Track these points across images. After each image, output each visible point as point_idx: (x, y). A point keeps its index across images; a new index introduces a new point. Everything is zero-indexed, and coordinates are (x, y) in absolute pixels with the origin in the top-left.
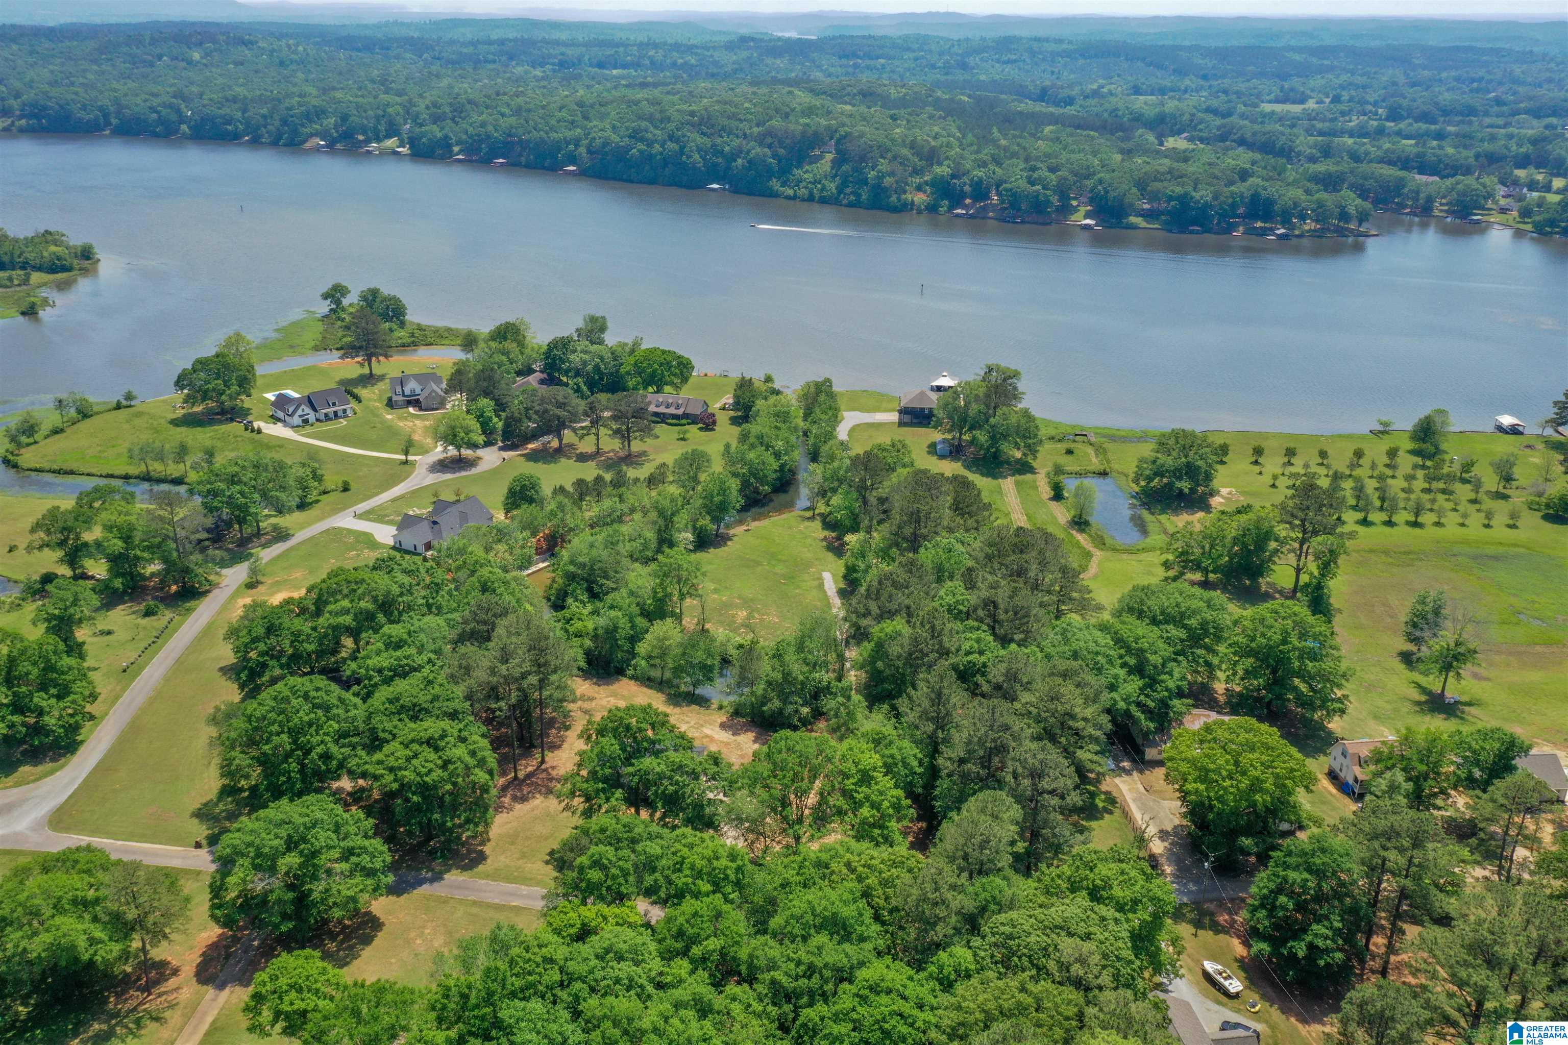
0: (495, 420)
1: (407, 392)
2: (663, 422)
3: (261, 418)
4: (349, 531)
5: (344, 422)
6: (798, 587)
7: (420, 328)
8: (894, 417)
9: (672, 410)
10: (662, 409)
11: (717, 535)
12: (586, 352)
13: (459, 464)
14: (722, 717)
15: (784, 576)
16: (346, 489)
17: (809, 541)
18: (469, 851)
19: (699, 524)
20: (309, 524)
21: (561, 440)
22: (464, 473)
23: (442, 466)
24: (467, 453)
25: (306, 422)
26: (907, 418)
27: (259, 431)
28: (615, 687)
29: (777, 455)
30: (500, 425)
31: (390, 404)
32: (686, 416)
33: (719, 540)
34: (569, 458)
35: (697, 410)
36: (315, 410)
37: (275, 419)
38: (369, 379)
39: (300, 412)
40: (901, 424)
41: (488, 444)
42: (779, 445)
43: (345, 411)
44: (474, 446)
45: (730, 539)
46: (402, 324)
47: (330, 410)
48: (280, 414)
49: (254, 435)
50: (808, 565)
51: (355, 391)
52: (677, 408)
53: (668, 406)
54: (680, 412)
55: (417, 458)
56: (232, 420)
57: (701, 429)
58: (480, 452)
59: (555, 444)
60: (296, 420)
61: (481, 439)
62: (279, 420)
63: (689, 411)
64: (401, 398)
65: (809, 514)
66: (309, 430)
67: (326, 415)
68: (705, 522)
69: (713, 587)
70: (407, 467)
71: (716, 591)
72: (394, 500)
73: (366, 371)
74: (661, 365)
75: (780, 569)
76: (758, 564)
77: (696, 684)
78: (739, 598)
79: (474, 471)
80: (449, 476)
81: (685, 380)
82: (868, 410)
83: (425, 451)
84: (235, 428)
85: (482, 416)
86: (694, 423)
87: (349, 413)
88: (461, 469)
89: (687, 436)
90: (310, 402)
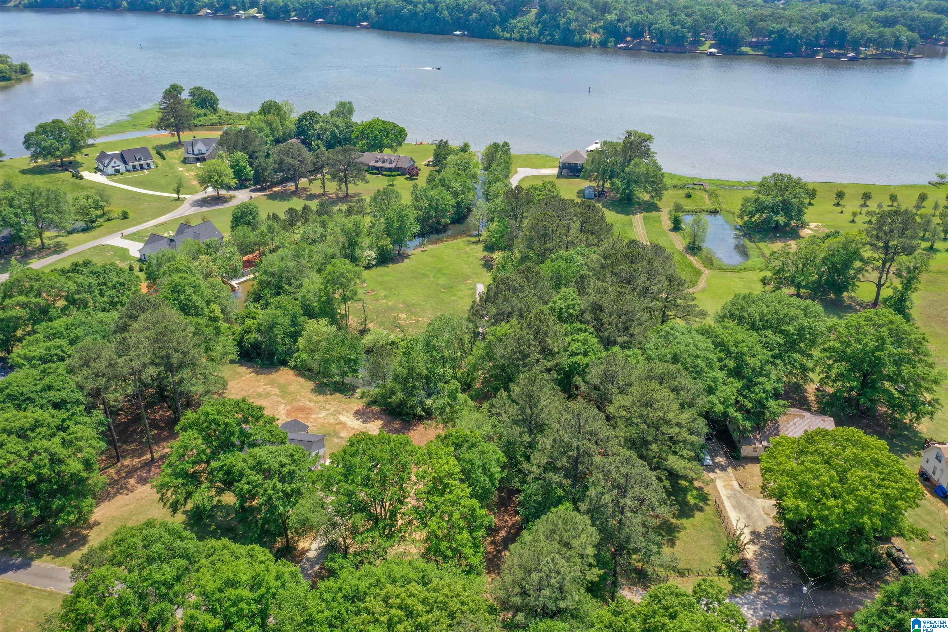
0: (249, 168)
1: (196, 152)
2: (380, 173)
3: (89, 169)
4: (112, 247)
5: (146, 172)
6: (455, 295)
7: (227, 114)
8: (555, 171)
9: (387, 165)
10: (379, 164)
11: (399, 254)
12: (327, 122)
13: (218, 200)
14: (359, 405)
15: (444, 287)
16: (125, 216)
17: (471, 259)
19: (381, 244)
20: (85, 242)
21: (297, 185)
22: (217, 207)
23: (205, 202)
24: (223, 192)
25: (118, 171)
26: (565, 172)
27: (81, 178)
28: (274, 376)
29: (455, 194)
30: (252, 173)
31: (185, 161)
32: (397, 169)
33: (401, 257)
34: (300, 197)
35: (405, 165)
36: (125, 163)
37: (98, 170)
38: (177, 145)
39: (112, 164)
40: (559, 176)
41: (241, 186)
42: (456, 186)
43: (148, 165)
44: (229, 188)
45: (407, 257)
46: (215, 111)
47: (138, 163)
48: (101, 166)
49: (78, 181)
50: (466, 278)
51: (164, 153)
52: (391, 163)
53: (384, 162)
54: (392, 166)
55: (186, 196)
56: (66, 170)
57: (407, 179)
58: (231, 193)
59: (293, 188)
60: (110, 170)
61: (233, 182)
62: (100, 170)
63: (399, 165)
64: (191, 156)
65: (476, 239)
66: (119, 177)
67: (134, 167)
68: (386, 242)
69: (383, 293)
70: (178, 202)
71: (385, 297)
72: (156, 226)
73: (176, 139)
74: (381, 131)
75: (442, 281)
76: (425, 276)
77: (343, 374)
78: (404, 303)
79: (226, 205)
80: (205, 209)
81: (400, 144)
82: (537, 167)
83: (193, 192)
84: (67, 175)
85: (237, 165)
86: (403, 174)
87: (152, 166)
88: (217, 204)
89: (395, 183)
90: (122, 157)
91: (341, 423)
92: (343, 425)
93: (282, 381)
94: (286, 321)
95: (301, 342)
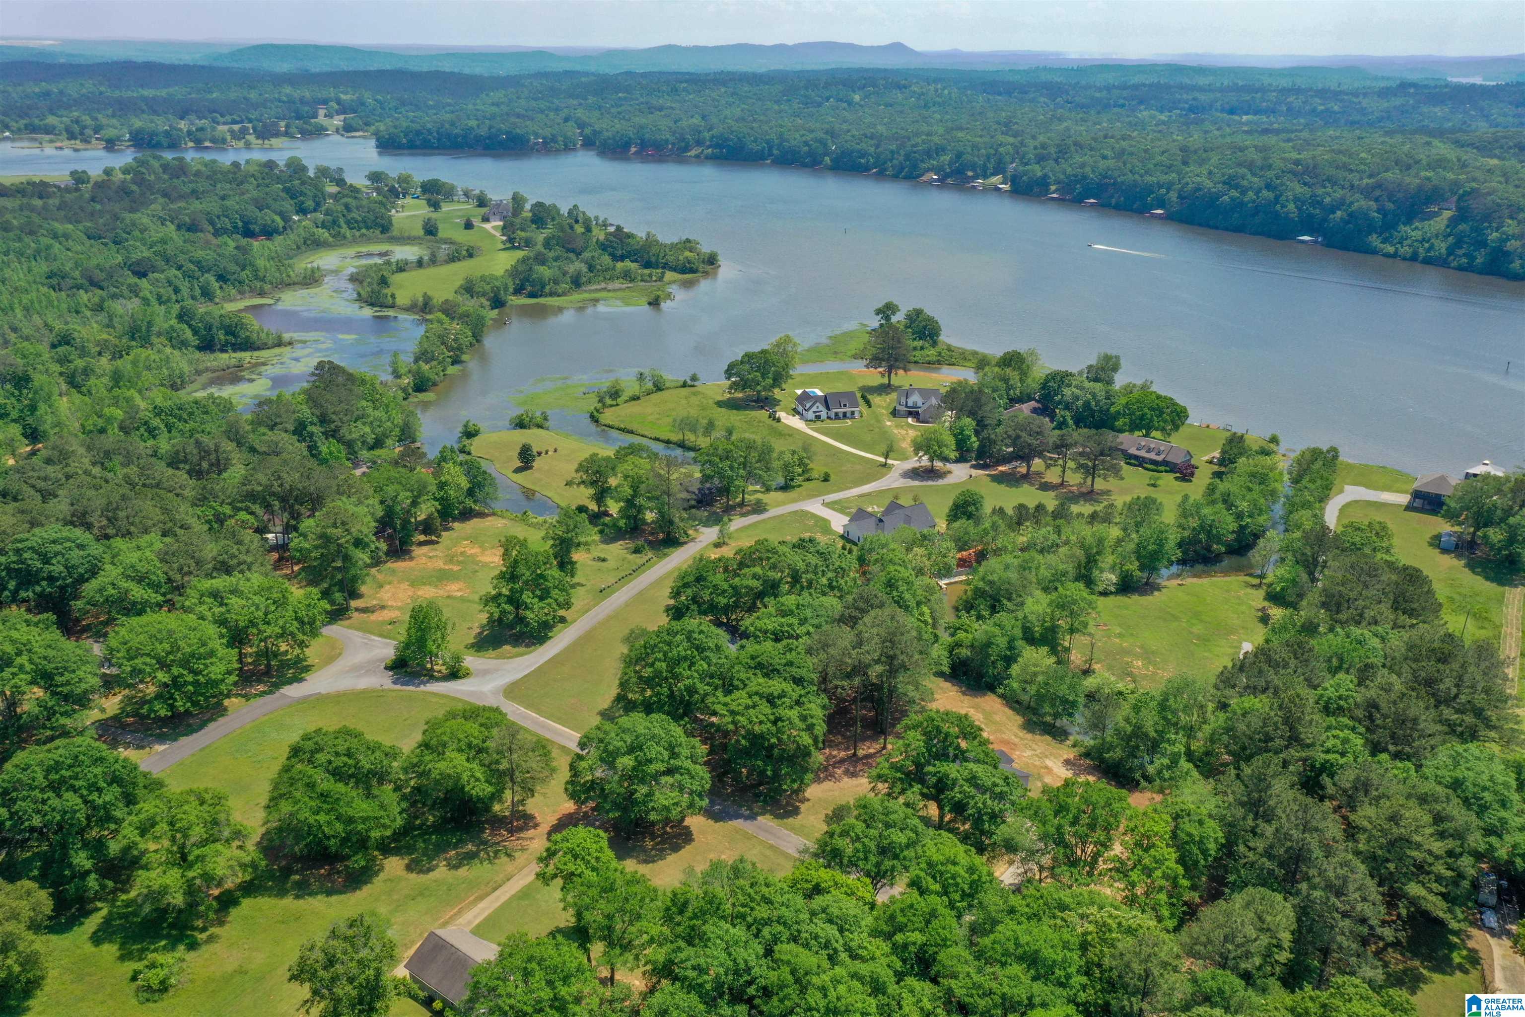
0: (974, 439)
1: (910, 404)
2: (1140, 465)
3: (784, 410)
4: (814, 516)
5: (849, 422)
6: (1210, 651)
7: (950, 349)
8: (1404, 499)
9: (1152, 456)
10: (1143, 453)
11: (1147, 584)
12: (1082, 388)
13: (930, 473)
14: (1070, 754)
15: (1198, 638)
16: (826, 479)
17: (1243, 608)
18: (788, 804)
19: (1126, 568)
20: (784, 503)
21: (1029, 467)
22: (930, 483)
23: (914, 474)
24: (938, 464)
25: (818, 417)
26: (1418, 503)
27: (779, 420)
28: (979, 700)
29: (1239, 516)
30: (976, 445)
31: (894, 413)
32: (1165, 463)
33: (1148, 587)
34: (1032, 485)
35: (1178, 459)
36: (828, 408)
37: (796, 412)
38: (885, 389)
39: (814, 409)
40: (1409, 508)
41: (961, 459)
42: (1244, 506)
43: (853, 413)
44: (945, 459)
45: (1159, 589)
46: (934, 344)
47: (841, 411)
48: (800, 409)
49: (774, 423)
50: (1231, 631)
51: (870, 397)
52: (1158, 454)
53: (1149, 451)
54: (1159, 458)
55: (895, 463)
56: (762, 408)
57: (1176, 479)
58: (949, 466)
59: (1023, 470)
60: (810, 415)
61: (953, 455)
62: (798, 413)
63: (1168, 459)
64: (903, 408)
65: (1256, 581)
66: (819, 424)
67: (836, 414)
68: (1133, 566)
69: (1118, 630)
70: (884, 470)
71: (1120, 635)
72: (860, 496)
73: (886, 381)
74: (1153, 409)
75: (1198, 629)
76: (1176, 618)
77: (1056, 716)
78: (1142, 647)
79: (941, 482)
80: (916, 483)
81: (1176, 428)
82: (1376, 488)
83: (904, 458)
84: (763, 414)
85: (961, 433)
86: (1172, 471)
87: (857, 415)
88: (929, 479)
89: (1159, 482)
90: (826, 401)
91: (1046, 767)
92: (1049, 770)
93: (987, 708)
94: (1002, 642)
95: (1015, 669)
